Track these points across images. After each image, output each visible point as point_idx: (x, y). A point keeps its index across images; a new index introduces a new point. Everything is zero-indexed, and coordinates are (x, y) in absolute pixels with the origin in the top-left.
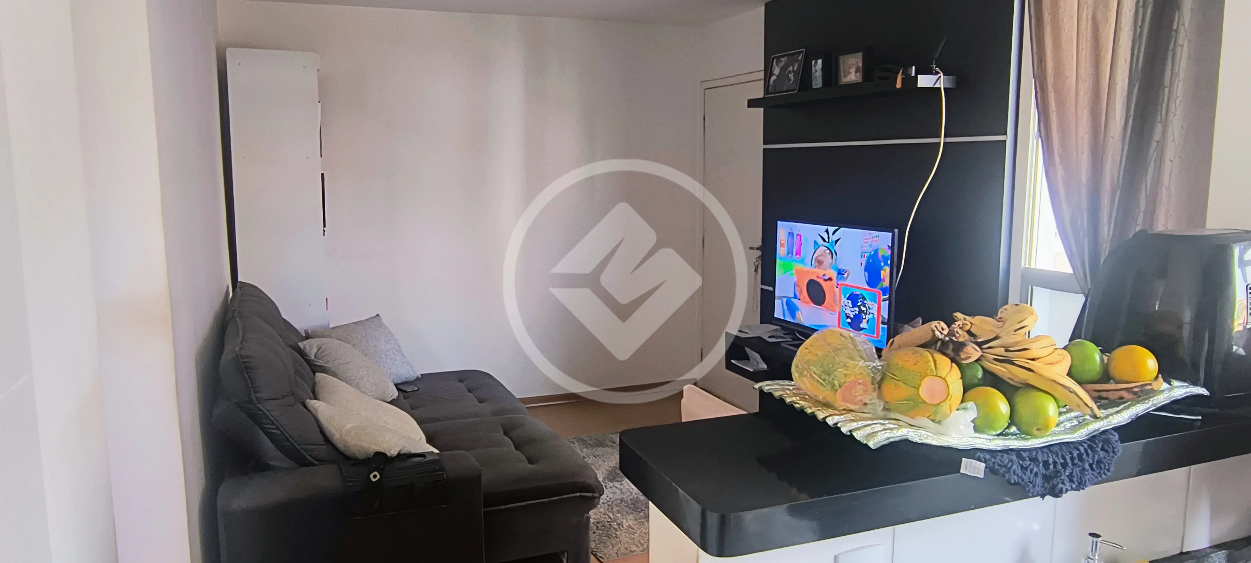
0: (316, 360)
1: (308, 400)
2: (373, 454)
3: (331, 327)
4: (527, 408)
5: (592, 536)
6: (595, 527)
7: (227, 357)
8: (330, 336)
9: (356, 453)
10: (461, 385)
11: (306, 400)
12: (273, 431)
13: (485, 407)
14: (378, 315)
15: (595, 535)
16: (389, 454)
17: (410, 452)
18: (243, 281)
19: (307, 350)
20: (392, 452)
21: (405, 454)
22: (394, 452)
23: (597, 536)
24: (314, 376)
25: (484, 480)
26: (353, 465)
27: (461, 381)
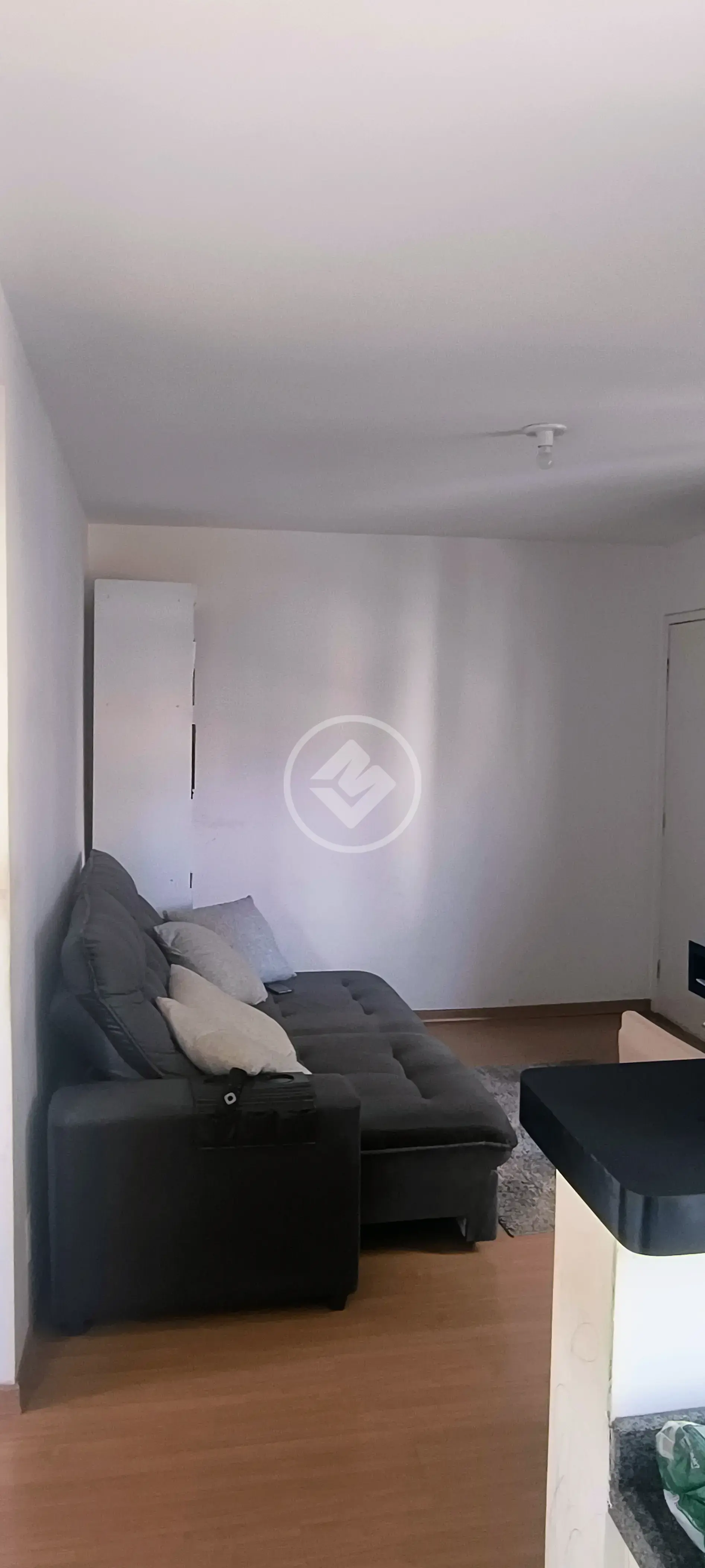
0: (173, 948)
1: (159, 998)
2: (229, 1069)
3: (194, 908)
4: (426, 1024)
5: (500, 1199)
6: (506, 1189)
7: (70, 940)
8: (192, 921)
9: (211, 1066)
10: (345, 989)
11: (156, 997)
12: (116, 1032)
13: (373, 1020)
14: (249, 897)
15: (505, 1199)
16: (248, 1072)
17: (275, 1071)
18: (97, 849)
19: (163, 937)
20: (253, 1070)
21: (268, 1073)
22: (255, 1070)
23: (507, 1200)
24: (169, 967)
25: (363, 1114)
26: (206, 1081)
27: (345, 984)
